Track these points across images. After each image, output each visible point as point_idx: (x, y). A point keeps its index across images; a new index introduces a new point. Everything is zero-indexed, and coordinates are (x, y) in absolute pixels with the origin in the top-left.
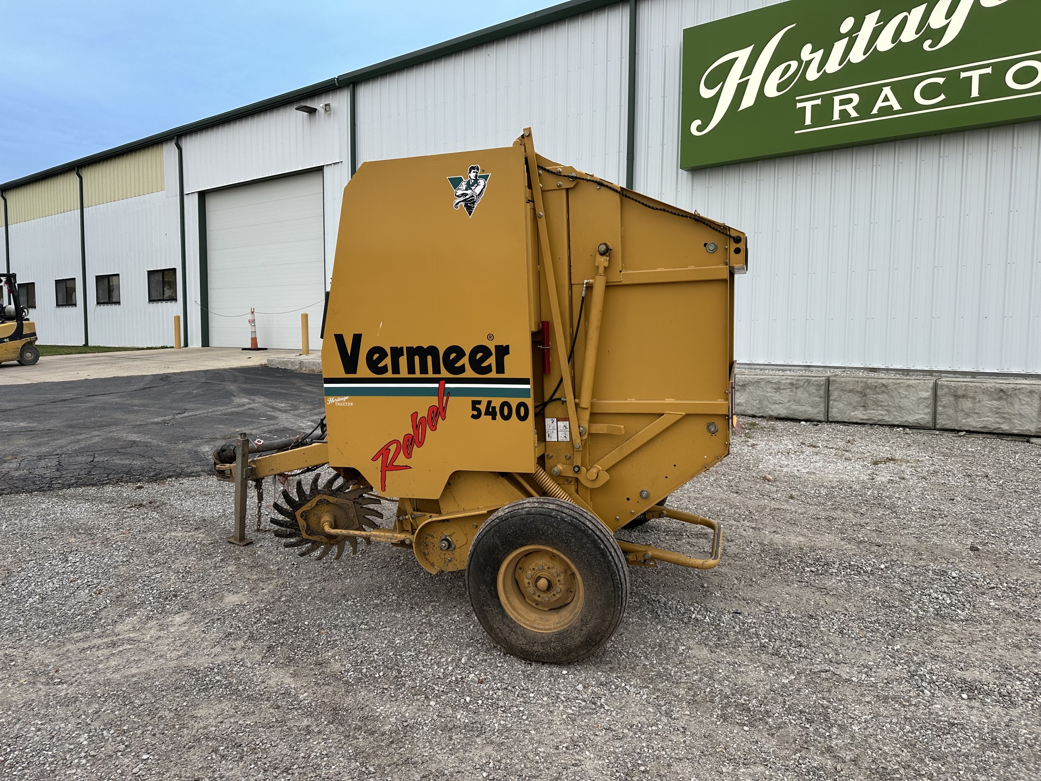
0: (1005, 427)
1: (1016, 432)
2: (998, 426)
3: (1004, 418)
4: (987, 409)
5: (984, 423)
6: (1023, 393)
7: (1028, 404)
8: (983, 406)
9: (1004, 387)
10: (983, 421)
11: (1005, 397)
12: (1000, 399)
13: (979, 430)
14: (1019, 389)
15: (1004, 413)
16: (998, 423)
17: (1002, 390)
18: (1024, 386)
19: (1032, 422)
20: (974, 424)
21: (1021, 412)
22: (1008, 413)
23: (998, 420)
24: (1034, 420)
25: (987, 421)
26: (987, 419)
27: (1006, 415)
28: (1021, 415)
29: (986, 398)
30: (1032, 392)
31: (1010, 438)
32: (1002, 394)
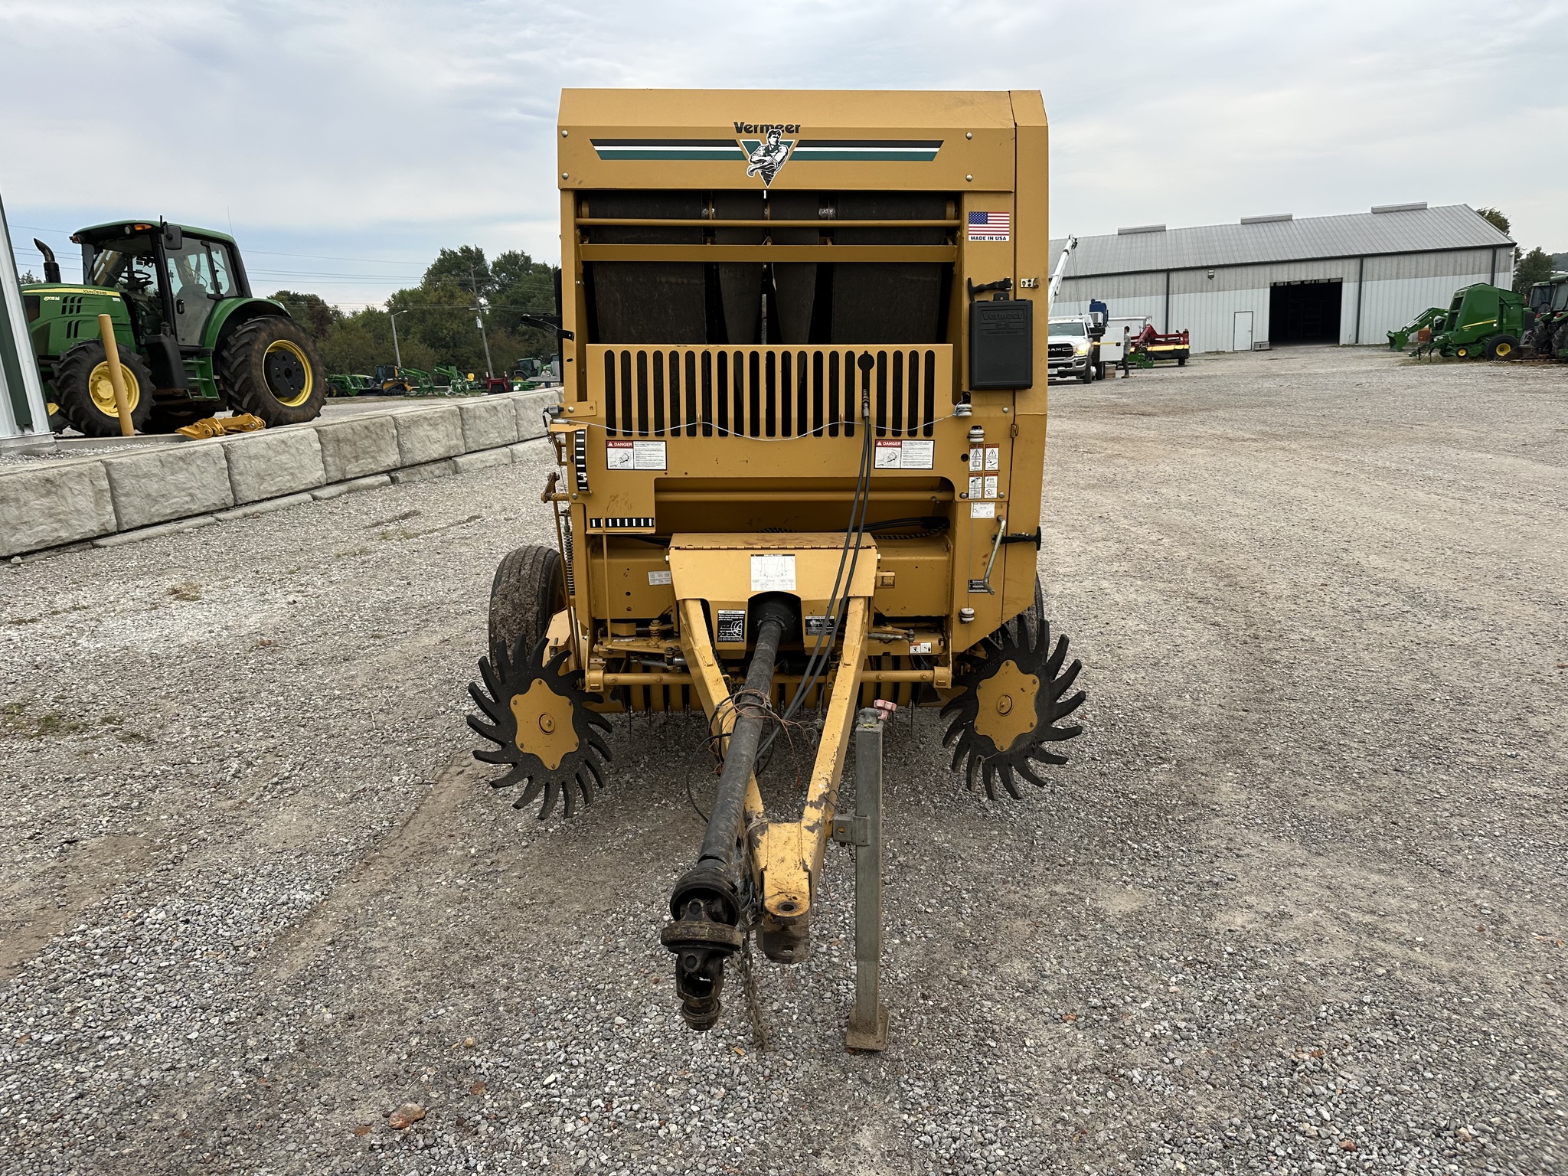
0: (65, 535)
1: (77, 537)
2: (55, 535)
3: (60, 521)
4: (37, 512)
5: (40, 535)
6: (71, 479)
7: (81, 493)
8: (32, 509)
9: (49, 474)
10: (37, 532)
11: (54, 489)
12: (49, 493)
13: (34, 548)
14: (66, 474)
15: (60, 514)
16: (56, 530)
17: (47, 480)
18: (68, 468)
19: (92, 517)
20: (26, 540)
21: (79, 507)
22: (63, 512)
23: (55, 525)
24: (93, 514)
25: (42, 531)
26: (41, 528)
27: (62, 517)
28: (78, 511)
29: (31, 496)
30: (80, 475)
31: (72, 549)
32: (49, 486)
